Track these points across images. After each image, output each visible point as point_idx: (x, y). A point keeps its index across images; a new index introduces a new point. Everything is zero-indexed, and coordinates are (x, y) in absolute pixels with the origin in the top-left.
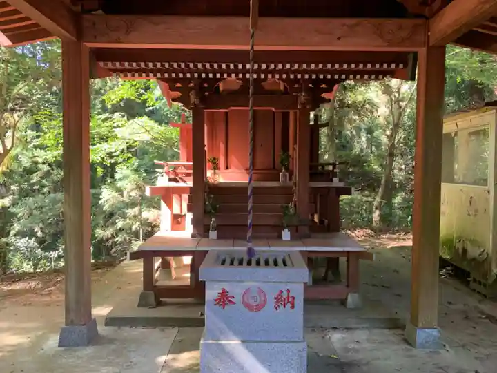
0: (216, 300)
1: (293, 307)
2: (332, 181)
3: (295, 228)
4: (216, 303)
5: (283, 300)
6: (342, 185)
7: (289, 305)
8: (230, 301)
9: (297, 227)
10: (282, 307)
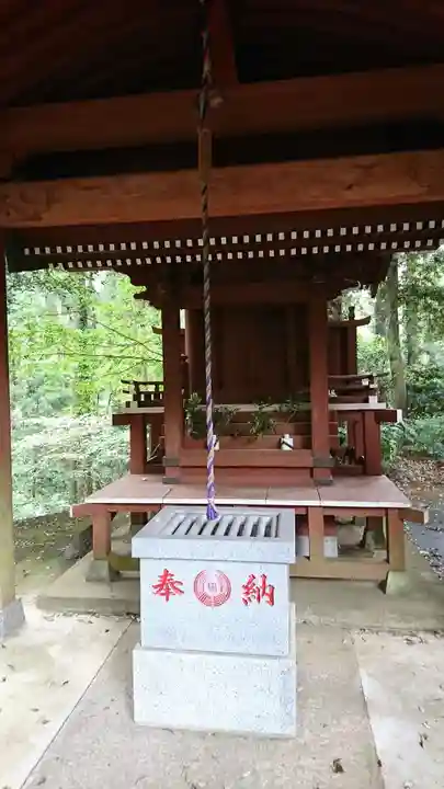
0: (155, 587)
1: (272, 602)
2: (367, 401)
3: (309, 471)
4: (155, 591)
5: (258, 591)
6: (382, 406)
7: (266, 598)
8: (175, 588)
9: (312, 469)
10: (255, 601)
